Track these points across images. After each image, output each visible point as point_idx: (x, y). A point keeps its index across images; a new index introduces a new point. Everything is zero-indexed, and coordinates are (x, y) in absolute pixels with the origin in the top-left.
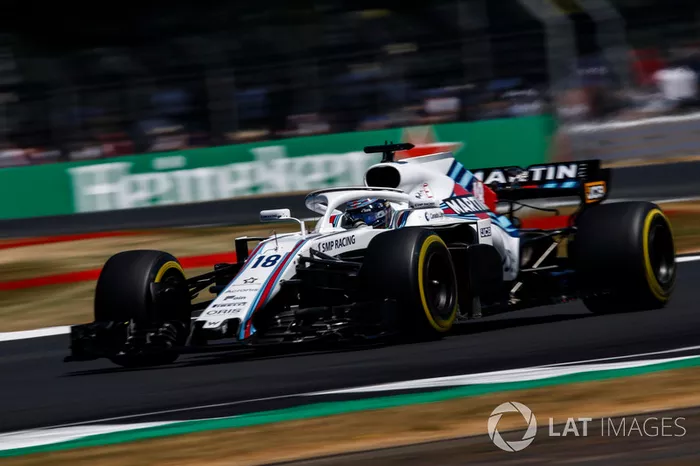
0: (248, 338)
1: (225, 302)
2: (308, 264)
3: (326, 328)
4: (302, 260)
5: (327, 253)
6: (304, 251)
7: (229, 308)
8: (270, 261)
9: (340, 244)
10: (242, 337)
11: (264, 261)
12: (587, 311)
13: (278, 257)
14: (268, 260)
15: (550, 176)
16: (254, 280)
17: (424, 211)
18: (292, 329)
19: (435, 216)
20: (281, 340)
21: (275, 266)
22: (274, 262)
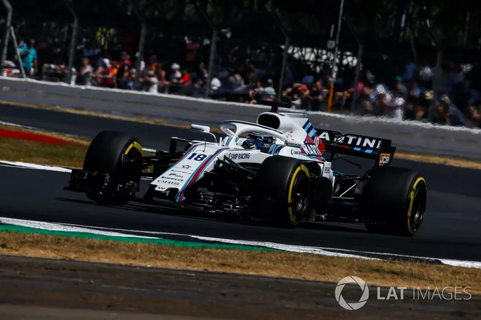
0: (180, 202)
1: (170, 177)
2: (221, 165)
3: (229, 207)
4: (219, 161)
5: (233, 160)
6: (221, 156)
7: (172, 181)
8: (199, 158)
9: (241, 156)
10: (177, 201)
11: (196, 156)
12: (365, 229)
13: (205, 156)
14: (199, 156)
15: (358, 143)
16: (189, 167)
17: (291, 148)
18: (209, 203)
19: (296, 153)
20: (202, 208)
21: (202, 161)
22: (202, 159)
